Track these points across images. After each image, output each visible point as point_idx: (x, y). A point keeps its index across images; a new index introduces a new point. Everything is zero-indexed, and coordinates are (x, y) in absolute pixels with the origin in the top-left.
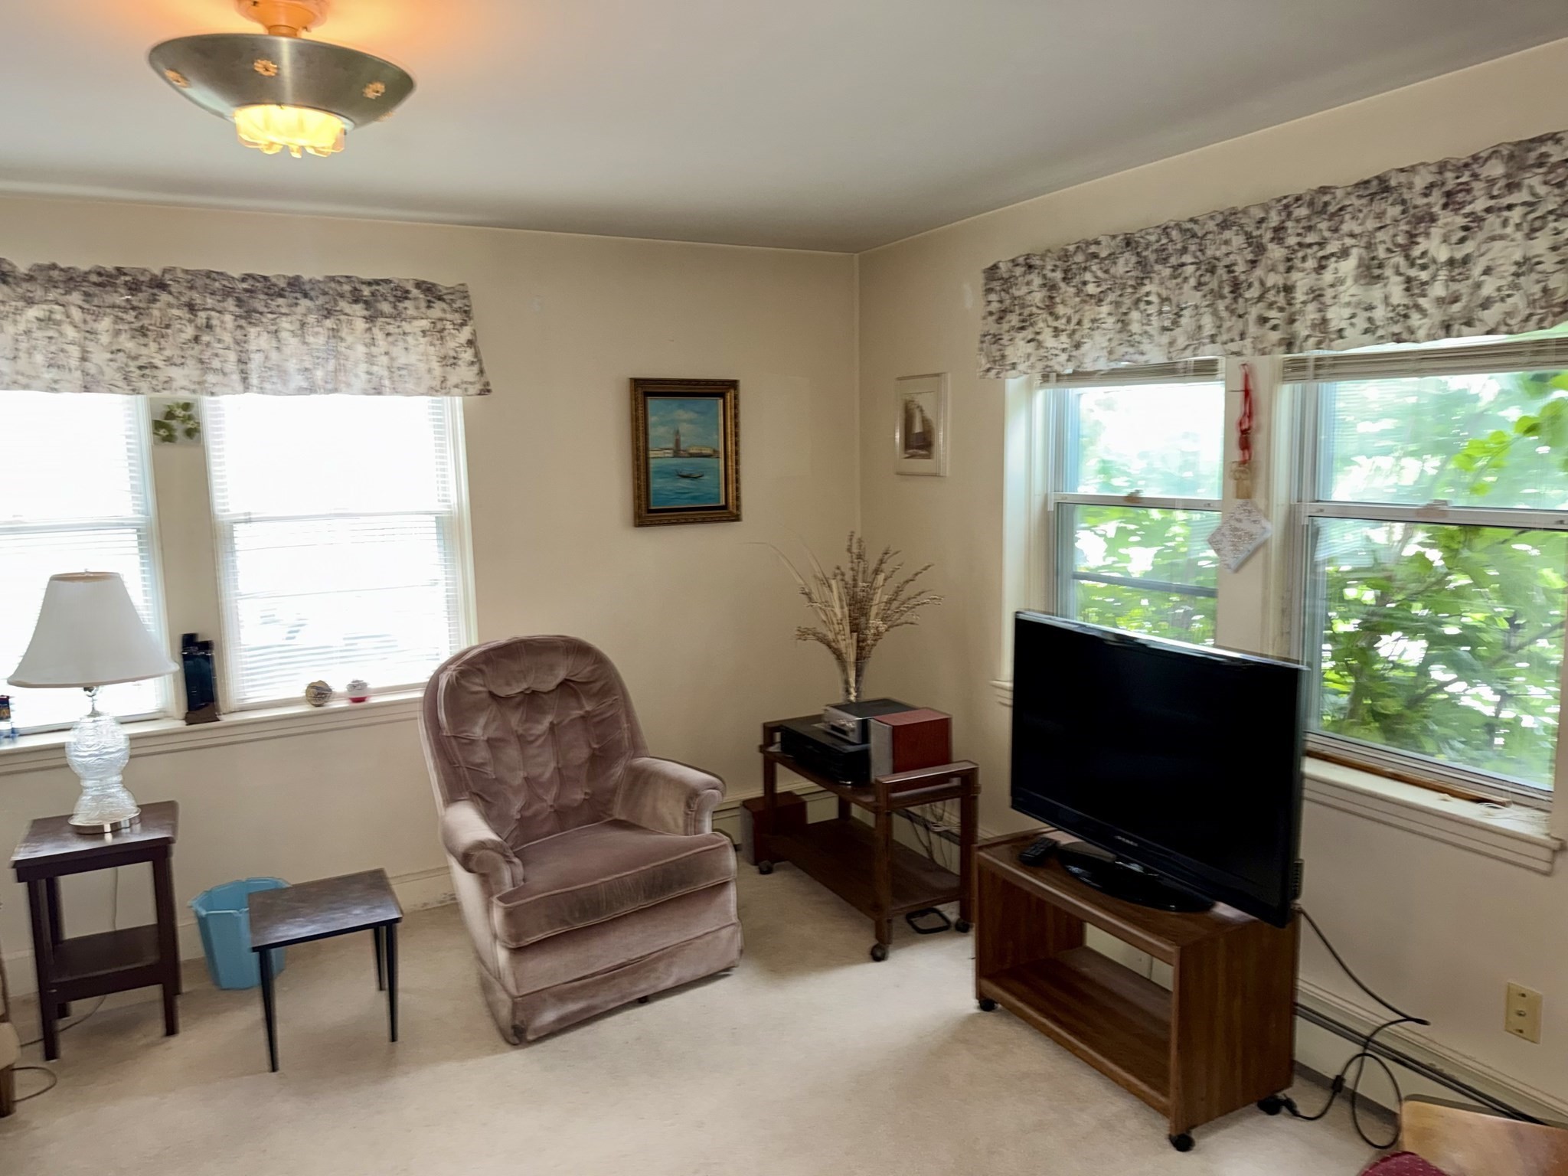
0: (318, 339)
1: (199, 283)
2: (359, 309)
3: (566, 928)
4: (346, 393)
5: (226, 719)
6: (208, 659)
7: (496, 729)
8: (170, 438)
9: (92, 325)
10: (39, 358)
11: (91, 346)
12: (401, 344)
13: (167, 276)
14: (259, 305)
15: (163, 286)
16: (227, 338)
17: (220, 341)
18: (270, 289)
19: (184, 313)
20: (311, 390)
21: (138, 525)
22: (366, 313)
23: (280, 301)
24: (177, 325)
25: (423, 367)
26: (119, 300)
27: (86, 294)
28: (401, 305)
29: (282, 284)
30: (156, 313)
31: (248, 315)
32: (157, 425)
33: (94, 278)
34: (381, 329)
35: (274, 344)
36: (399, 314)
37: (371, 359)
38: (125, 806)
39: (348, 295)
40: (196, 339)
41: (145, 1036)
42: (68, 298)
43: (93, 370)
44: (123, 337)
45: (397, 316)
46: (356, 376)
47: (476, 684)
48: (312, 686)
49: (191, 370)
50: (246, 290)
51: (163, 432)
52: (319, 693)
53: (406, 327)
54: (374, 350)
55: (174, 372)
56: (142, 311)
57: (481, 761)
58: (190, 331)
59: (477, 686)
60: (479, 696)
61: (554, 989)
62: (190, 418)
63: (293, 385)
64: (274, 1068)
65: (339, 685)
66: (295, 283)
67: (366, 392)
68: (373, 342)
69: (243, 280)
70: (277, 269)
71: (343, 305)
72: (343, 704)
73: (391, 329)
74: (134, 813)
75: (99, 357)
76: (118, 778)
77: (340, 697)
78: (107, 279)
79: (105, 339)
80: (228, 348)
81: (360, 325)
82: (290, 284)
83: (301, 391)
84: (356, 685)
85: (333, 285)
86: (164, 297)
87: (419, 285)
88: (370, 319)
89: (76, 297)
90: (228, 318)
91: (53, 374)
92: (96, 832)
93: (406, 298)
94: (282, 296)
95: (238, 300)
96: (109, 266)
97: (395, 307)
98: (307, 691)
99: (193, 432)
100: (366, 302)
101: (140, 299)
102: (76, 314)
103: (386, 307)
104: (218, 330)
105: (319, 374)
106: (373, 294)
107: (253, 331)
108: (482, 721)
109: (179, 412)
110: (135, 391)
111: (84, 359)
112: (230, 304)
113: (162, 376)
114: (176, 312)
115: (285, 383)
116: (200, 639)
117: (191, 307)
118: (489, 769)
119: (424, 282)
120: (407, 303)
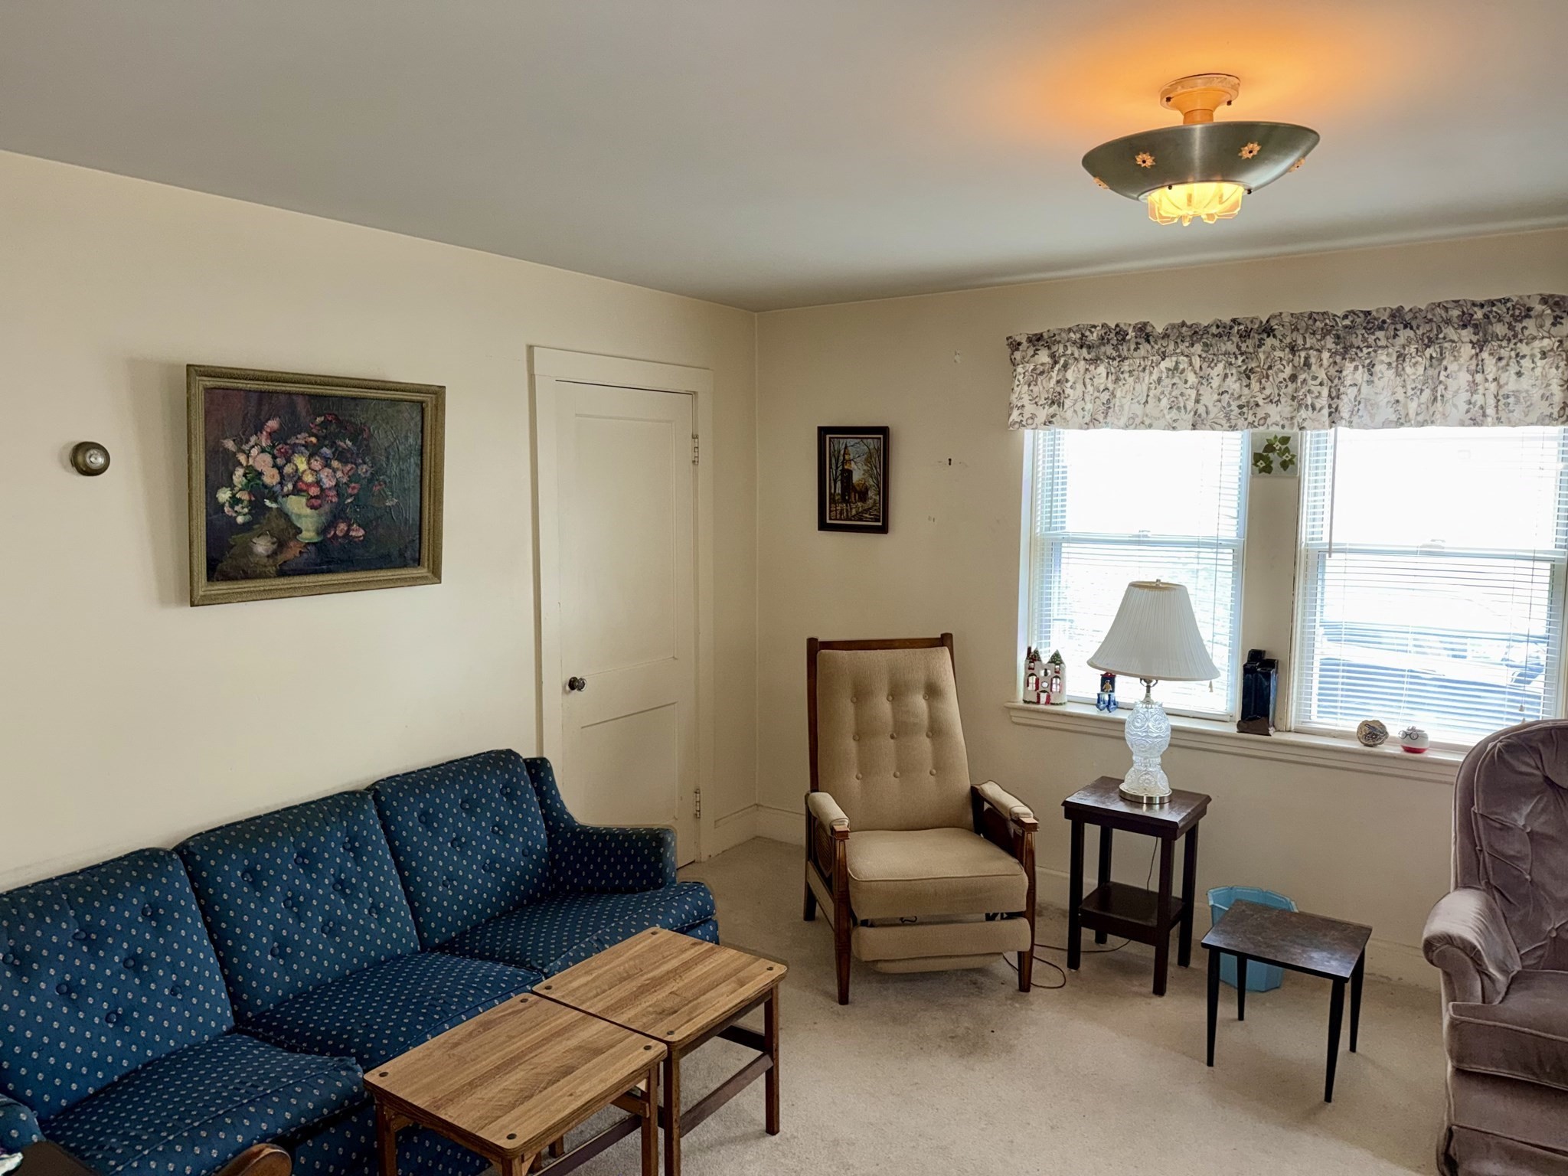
0: (1414, 370)
1: (1302, 325)
2: (1467, 334)
3: (1532, 1079)
4: (1441, 424)
5: (1275, 736)
6: (1268, 677)
7: (1545, 823)
8: (1268, 469)
9: (1207, 371)
10: (1165, 402)
11: (1203, 390)
12: (1513, 368)
13: (1273, 323)
14: (1357, 342)
15: (1269, 331)
16: (1322, 375)
17: (1315, 378)
18: (1370, 322)
19: (1286, 354)
20: (1399, 423)
21: (1234, 546)
22: (1475, 339)
23: (1380, 334)
24: (1278, 366)
25: (1536, 393)
26: (1230, 347)
27: (1206, 345)
28: (1519, 327)
29: (1385, 316)
30: (1262, 356)
31: (1345, 350)
32: (1257, 457)
33: (1214, 330)
34: (1491, 354)
35: (1366, 376)
36: (1515, 336)
37: (1473, 387)
38: (1161, 787)
39: (1455, 320)
40: (1293, 378)
41: (1141, 985)
42: (1192, 350)
43: (1201, 410)
44: (1230, 380)
45: (1514, 337)
46: (1455, 406)
47: (1528, 765)
48: (1366, 724)
49: (1285, 408)
50: (1346, 327)
51: (1262, 464)
52: (1373, 733)
53: (1523, 349)
54: (1479, 377)
55: (1272, 409)
56: (1249, 355)
57: (1512, 853)
58: (1288, 371)
59: (1526, 765)
60: (1532, 779)
61: (1504, 1141)
62: (1287, 450)
63: (1379, 419)
64: (1210, 1063)
65: (1395, 730)
66: (1397, 314)
67: (1462, 424)
68: (1480, 369)
69: (1346, 317)
70: (1379, 303)
71: (1450, 332)
72: (1398, 750)
73: (1504, 353)
74: (1166, 792)
75: (1209, 397)
76: (1159, 760)
77: (1394, 741)
78: (1223, 331)
79: (1215, 382)
80: (1321, 384)
81: (1467, 351)
82: (1393, 316)
83: (1386, 424)
84: (1412, 735)
85: (1438, 310)
86: (1270, 341)
87: (1544, 300)
88: (1479, 345)
89: (1198, 348)
90: (1326, 355)
91: (1174, 413)
92: (1136, 801)
93: (1528, 316)
94: (1381, 328)
95: (1338, 337)
96: (1226, 320)
97: (1511, 327)
98: (1360, 728)
99: (1289, 464)
100: (1476, 326)
101: (1248, 345)
102: (1197, 361)
103: (1500, 329)
104: (1314, 367)
105: (1413, 406)
106: (1486, 316)
107: (1349, 367)
108: (1526, 810)
109: (1277, 446)
110: (1233, 428)
111: (1197, 401)
112: (1329, 342)
113: (1261, 413)
114: (1278, 354)
115: (1372, 416)
116: (1267, 657)
117: (1293, 349)
118: (1525, 866)
119: (1552, 296)
120: (1530, 323)
